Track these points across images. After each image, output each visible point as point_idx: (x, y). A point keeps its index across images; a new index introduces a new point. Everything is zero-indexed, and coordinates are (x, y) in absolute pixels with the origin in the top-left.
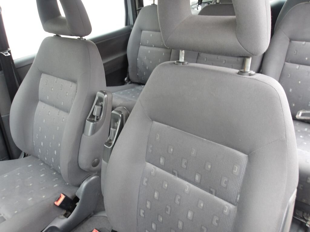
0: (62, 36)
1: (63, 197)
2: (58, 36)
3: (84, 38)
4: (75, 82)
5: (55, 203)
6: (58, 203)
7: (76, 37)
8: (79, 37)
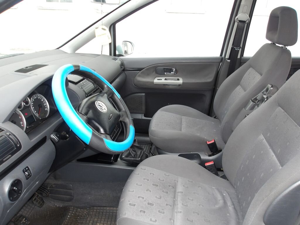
0: (277, 45)
1: (213, 142)
2: (274, 44)
3: (286, 47)
4: (261, 75)
5: (207, 142)
6: (208, 143)
7: (281, 46)
8: (283, 46)
